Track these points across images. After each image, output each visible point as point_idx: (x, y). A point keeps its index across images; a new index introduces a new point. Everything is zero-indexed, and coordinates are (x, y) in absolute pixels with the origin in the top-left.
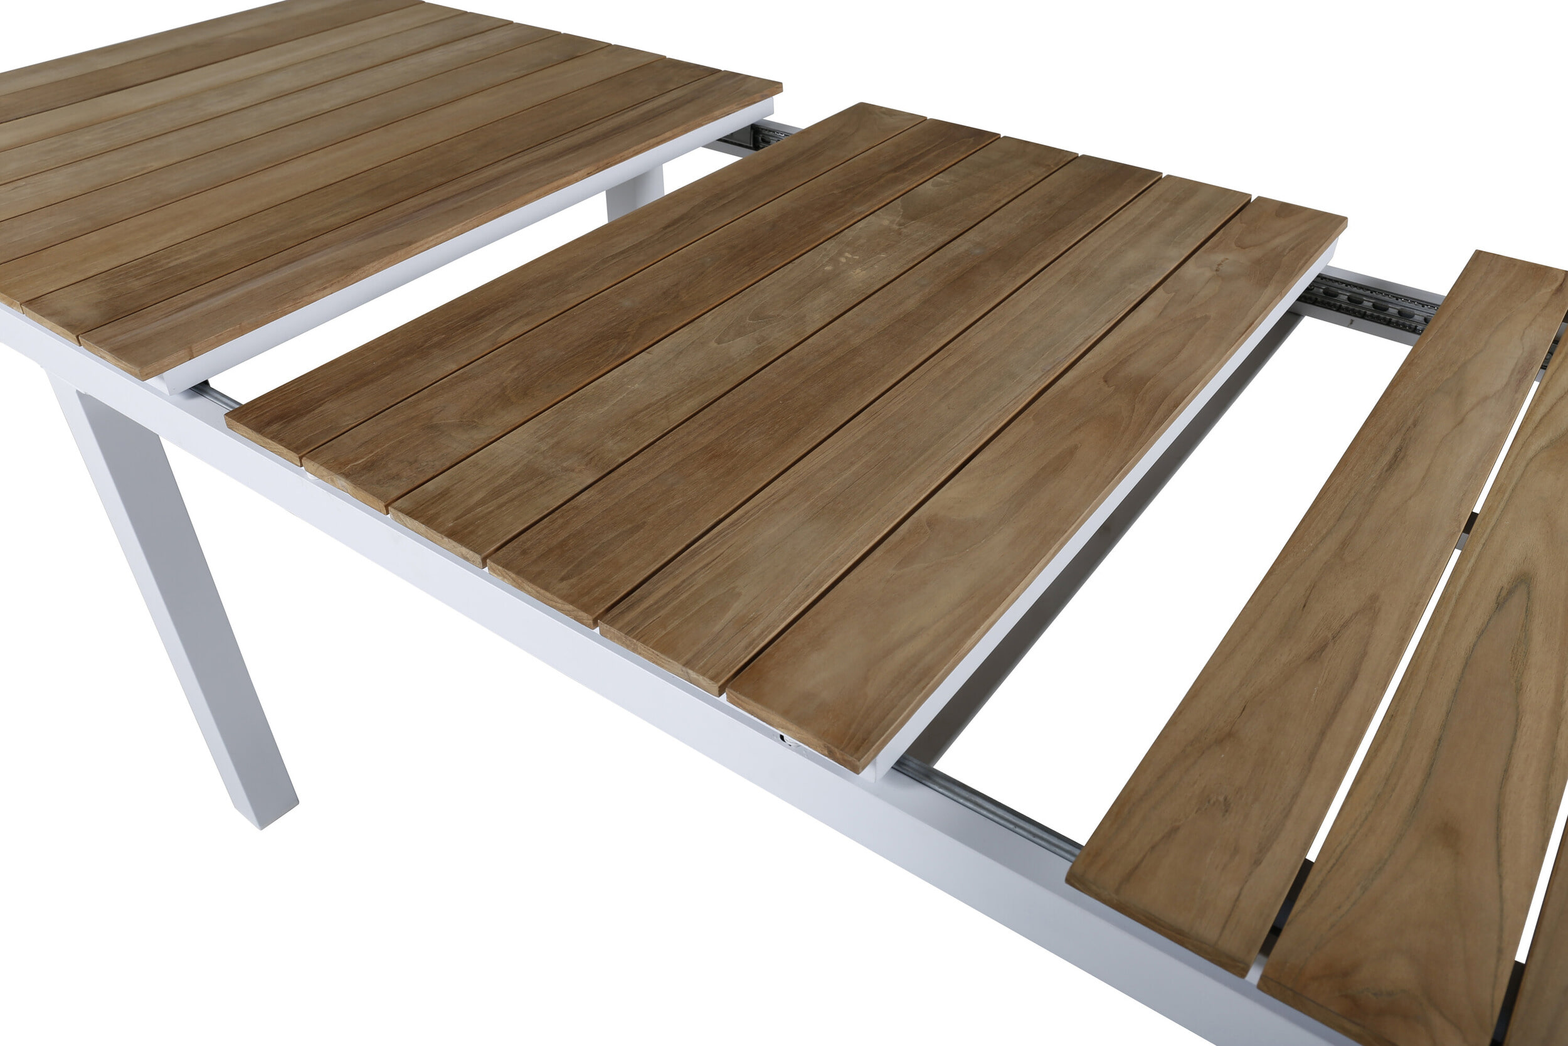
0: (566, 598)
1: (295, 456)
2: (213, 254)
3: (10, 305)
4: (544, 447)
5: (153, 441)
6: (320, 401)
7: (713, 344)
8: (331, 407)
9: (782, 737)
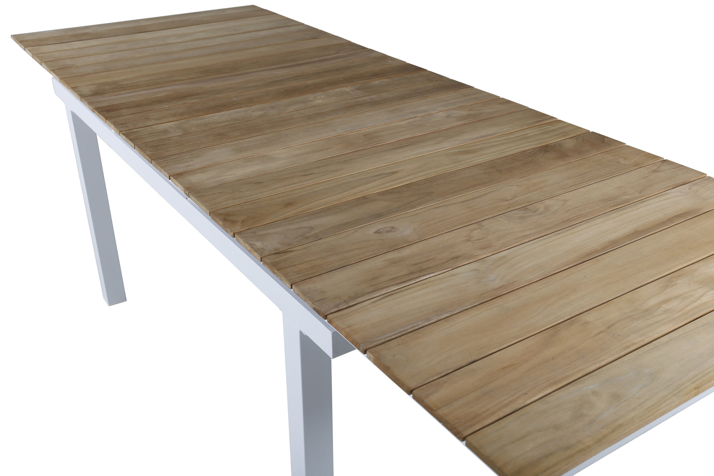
0: (148, 156)
1: (104, 119)
2: (137, 82)
3: (68, 88)
4: (174, 127)
5: (95, 135)
6: (122, 109)
7: (250, 112)
8: (123, 110)
9: (187, 198)
